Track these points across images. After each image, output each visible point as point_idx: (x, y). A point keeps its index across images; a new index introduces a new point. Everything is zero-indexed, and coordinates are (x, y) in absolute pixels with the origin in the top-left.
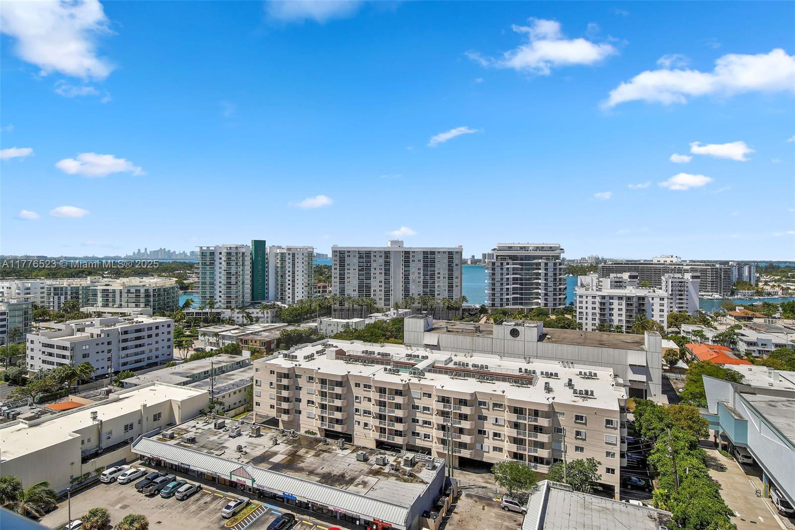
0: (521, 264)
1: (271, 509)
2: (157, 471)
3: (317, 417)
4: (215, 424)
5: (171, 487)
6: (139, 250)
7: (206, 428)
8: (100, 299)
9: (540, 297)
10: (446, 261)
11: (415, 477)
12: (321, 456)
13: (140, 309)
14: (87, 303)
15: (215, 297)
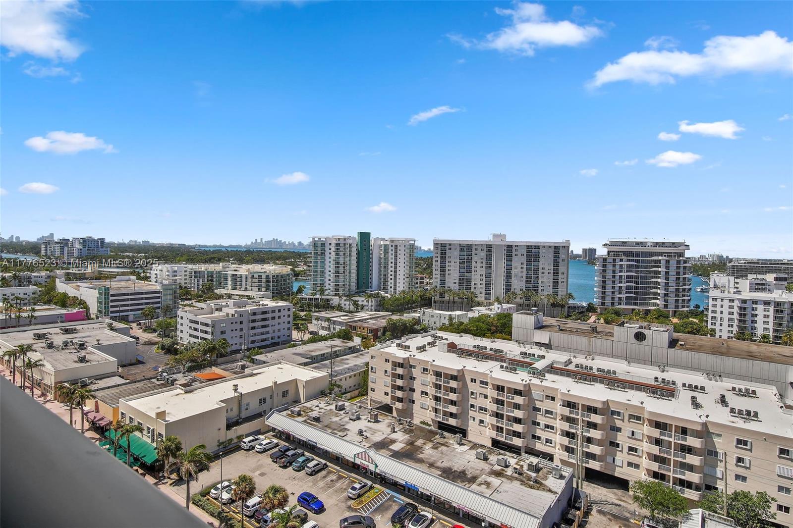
0: (637, 261)
1: (392, 496)
2: (287, 445)
3: (430, 409)
4: (336, 406)
5: (301, 461)
6: (256, 240)
7: (328, 408)
8: (230, 283)
9: (659, 297)
10: (551, 256)
11: (541, 484)
12: (440, 449)
13: (262, 293)
14: (219, 286)
15: (325, 285)
